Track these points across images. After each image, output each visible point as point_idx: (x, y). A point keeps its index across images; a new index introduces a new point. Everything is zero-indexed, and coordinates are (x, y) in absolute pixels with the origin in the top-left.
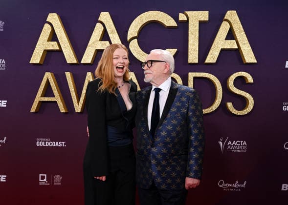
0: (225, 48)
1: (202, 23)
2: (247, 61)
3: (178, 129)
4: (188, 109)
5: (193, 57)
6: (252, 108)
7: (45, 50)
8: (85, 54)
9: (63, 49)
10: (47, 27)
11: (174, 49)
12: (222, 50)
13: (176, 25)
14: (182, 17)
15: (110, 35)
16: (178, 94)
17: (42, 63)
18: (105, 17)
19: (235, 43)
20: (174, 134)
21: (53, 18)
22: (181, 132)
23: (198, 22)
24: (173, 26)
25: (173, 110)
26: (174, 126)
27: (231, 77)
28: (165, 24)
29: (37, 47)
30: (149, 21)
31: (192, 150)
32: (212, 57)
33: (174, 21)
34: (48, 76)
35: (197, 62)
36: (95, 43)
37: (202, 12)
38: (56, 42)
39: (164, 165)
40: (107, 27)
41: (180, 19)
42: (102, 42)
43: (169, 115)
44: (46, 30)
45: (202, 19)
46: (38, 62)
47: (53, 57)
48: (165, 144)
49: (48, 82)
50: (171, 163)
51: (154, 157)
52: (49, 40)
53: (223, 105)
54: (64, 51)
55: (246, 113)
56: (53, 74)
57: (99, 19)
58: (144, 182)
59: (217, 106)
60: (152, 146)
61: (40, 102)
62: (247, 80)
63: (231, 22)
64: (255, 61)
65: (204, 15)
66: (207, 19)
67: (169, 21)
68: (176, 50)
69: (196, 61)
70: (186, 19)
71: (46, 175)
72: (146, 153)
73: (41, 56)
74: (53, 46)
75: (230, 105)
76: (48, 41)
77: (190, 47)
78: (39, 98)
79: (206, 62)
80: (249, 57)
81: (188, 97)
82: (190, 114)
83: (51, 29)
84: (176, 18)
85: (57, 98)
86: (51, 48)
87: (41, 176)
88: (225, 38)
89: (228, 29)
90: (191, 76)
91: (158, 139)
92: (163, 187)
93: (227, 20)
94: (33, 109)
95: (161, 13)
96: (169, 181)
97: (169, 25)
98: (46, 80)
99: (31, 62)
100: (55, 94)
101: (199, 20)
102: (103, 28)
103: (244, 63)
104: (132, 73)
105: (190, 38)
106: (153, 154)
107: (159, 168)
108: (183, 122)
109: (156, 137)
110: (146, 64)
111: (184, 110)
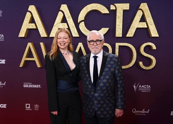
0: (139, 27)
1: (125, 11)
2: (153, 36)
3: (110, 81)
5: (119, 33)
6: (154, 65)
7: (27, 29)
8: (52, 31)
9: (38, 29)
10: (28, 14)
11: (107, 28)
12: (137, 29)
13: (109, 13)
14: (112, 7)
15: (67, 19)
16: (108, 59)
17: (26, 37)
18: (64, 7)
19: (146, 24)
20: (107, 85)
21: (32, 8)
22: (112, 83)
23: (122, 11)
24: (106, 13)
25: (106, 69)
27: (142, 46)
28: (102, 12)
29: (23, 27)
30: (91, 10)
32: (131, 33)
33: (107, 10)
34: (30, 45)
35: (121, 36)
36: (58, 24)
37: (125, 4)
38: (34, 24)
39: (102, 103)
40: (65, 14)
42: (63, 23)
44: (28, 16)
45: (125, 9)
46: (24, 36)
47: (33, 33)
49: (30, 49)
50: (106, 102)
51: (96, 99)
52: (30, 23)
53: (137, 63)
55: (151, 68)
56: (32, 43)
57: (61, 9)
58: (89, 114)
59: (133, 64)
60: (95, 92)
61: (25, 61)
62: (152, 48)
63: (144, 10)
64: (158, 36)
65: (126, 6)
66: (128, 9)
67: (104, 10)
68: (108, 28)
70: (115, 9)
71: (29, 104)
72: (90, 97)
73: (25, 32)
74: (32, 26)
75: (141, 63)
77: (117, 26)
78: (24, 59)
79: (127, 36)
80: (154, 33)
81: (114, 61)
83: (31, 16)
84: (109, 8)
85: (35, 58)
87: (27, 105)
88: (139, 21)
89: (142, 15)
90: (117, 45)
91: (98, 88)
92: (102, 116)
93: (141, 9)
94: (21, 65)
95: (99, 5)
96: (105, 113)
97: (104, 13)
98: (28, 48)
99: (19, 36)
100: (34, 56)
101: (123, 9)
102: (63, 15)
103: (151, 37)
104: (81, 43)
105: (117, 21)
106: (96, 97)
107: (99, 106)
108: (112, 77)
109: (97, 87)
110: (95, 42)
111: (113, 70)
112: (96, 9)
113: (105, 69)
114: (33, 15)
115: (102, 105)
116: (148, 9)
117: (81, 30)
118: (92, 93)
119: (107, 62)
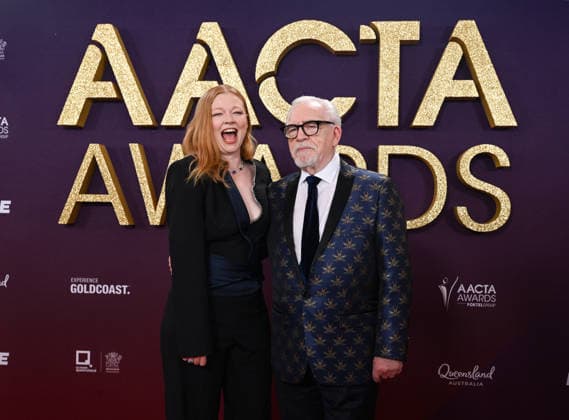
0: (454, 96)
1: (405, 45)
2: (498, 123)
3: (358, 259)
4: (376, 217)
5: (388, 113)
6: (506, 218)
7: (88, 99)
8: (170, 107)
9: (124, 97)
10: (92, 52)
11: (349, 99)
12: (448, 101)
13: (354, 50)
14: (366, 33)
15: (221, 69)
16: (356, 187)
17: (82, 125)
18: (210, 32)
19: (474, 87)
20: (349, 270)
21: (106, 34)
22: (364, 266)
23: (398, 44)
24: (347, 52)
25: (347, 220)
26: (350, 253)
27: (464, 156)
28: (332, 46)
29: (73, 92)
31: (387, 301)
32: (427, 114)
33: (349, 40)
34: (95, 150)
35: (396, 124)
36: (189, 85)
37: (405, 22)
38: (110, 83)
39: (330, 334)
40: (214, 53)
41: (363, 37)
42: (205, 82)
43: (339, 230)
44: (91, 59)
45: (407, 38)
46: (75, 123)
47: (105, 114)
48: (333, 291)
49: (94, 165)
50: (344, 329)
51: (310, 318)
52: (96, 78)
53: (448, 212)
54: (126, 100)
55: (496, 228)
56: (104, 147)
57: (199, 36)
59: (436, 214)
60: (306, 295)
61: (77, 203)
62: (498, 161)
63: (466, 43)
64: (515, 124)
65: (411, 30)
66: (416, 37)
67: (338, 41)
68: (355, 99)
69: (395, 122)
70: (374, 37)
72: (292, 310)
73: (80, 111)
74: (105, 90)
75: (462, 212)
76: (95, 80)
77: (381, 93)
78: (75, 196)
79: (415, 124)
80: (502, 114)
81: (377, 194)
82: (382, 227)
83: (100, 56)
84: (354, 35)
85: (113, 196)
86: (101, 95)
88: (452, 76)
89: (460, 58)
90: (384, 151)
91: (317, 282)
92: (330, 379)
93: (456, 40)
94: (64, 218)
95: (324, 25)
96: (341, 366)
97: (339, 50)
98: (90, 160)
99: (60, 123)
100: (108, 188)
101: (400, 38)
102: (206, 55)
103: (492, 126)
104: (264, 146)
105: (382, 75)
106: (308, 313)
107: (321, 341)
108: (366, 246)
109: (313, 277)
110: (300, 129)
111: (369, 221)
112: (313, 37)
113: (343, 220)
114: (108, 54)
115: (330, 337)
116: (480, 38)
117: (265, 104)
118: (299, 298)
119: (351, 198)
